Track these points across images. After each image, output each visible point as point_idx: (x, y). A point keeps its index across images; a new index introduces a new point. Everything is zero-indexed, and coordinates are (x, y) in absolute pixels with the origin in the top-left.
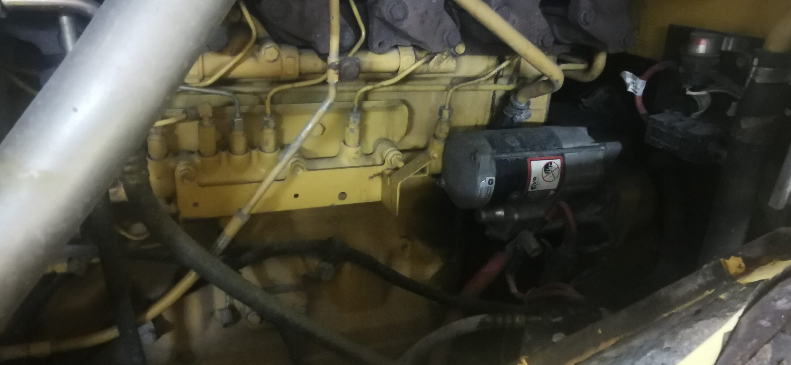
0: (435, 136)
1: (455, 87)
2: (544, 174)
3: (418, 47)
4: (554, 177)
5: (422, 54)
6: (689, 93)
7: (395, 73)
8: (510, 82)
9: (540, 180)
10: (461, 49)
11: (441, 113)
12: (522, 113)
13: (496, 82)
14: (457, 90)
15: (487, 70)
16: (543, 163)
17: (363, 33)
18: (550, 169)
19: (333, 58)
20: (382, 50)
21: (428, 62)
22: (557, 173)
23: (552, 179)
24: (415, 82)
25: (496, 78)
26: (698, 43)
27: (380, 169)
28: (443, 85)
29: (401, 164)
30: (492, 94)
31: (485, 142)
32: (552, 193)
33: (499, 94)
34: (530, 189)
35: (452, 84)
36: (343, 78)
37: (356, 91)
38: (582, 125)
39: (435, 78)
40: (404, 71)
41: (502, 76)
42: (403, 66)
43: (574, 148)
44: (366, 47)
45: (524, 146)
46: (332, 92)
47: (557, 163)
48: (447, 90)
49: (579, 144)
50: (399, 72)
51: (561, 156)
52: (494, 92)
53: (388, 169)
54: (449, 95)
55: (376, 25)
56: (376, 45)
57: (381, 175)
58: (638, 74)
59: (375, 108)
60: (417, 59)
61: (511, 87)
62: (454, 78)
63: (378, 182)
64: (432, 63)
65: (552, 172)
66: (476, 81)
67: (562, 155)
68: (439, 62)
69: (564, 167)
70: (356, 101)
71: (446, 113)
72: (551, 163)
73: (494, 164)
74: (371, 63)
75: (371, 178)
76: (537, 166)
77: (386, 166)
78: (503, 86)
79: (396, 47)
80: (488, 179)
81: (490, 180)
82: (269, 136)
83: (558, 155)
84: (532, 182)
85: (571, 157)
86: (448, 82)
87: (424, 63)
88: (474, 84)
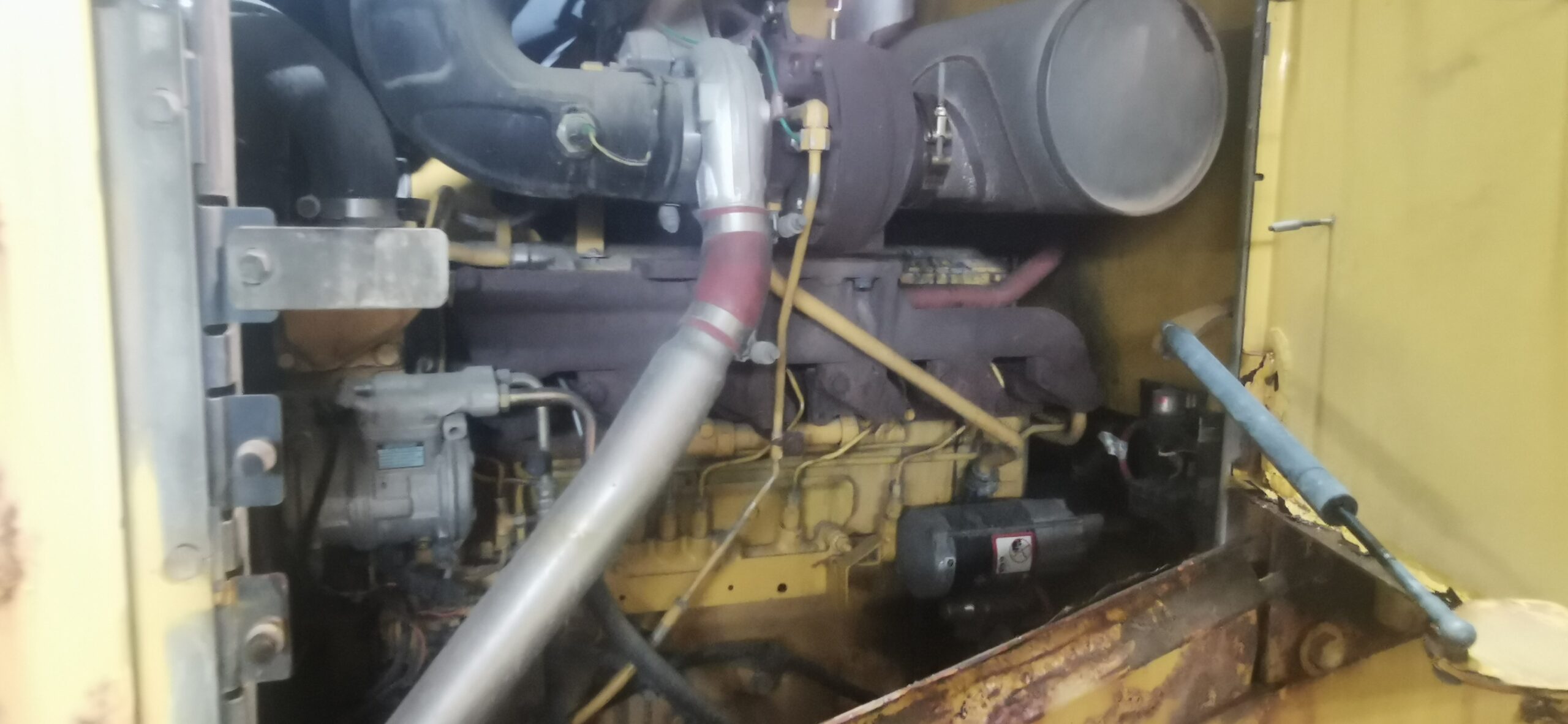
0: (886, 517)
1: (905, 459)
2: (1013, 553)
3: (860, 417)
4: (1025, 557)
5: (867, 424)
6: (1161, 454)
7: (837, 446)
8: (973, 449)
9: (1009, 561)
10: (911, 415)
11: (891, 489)
12: (986, 486)
13: (956, 451)
14: (908, 462)
15: (945, 436)
16: (1010, 540)
17: (802, 406)
18: (1019, 547)
19: (777, 434)
20: (823, 421)
21: (873, 432)
22: (1028, 551)
23: (1023, 558)
24: (860, 455)
25: (956, 445)
26: (1160, 401)
27: (823, 556)
28: (891, 456)
29: (848, 548)
30: (952, 464)
31: (942, 520)
32: (1025, 576)
33: (961, 465)
34: (997, 571)
35: (903, 455)
36: (787, 452)
37: (794, 468)
38: (1058, 497)
39: (881, 449)
40: (846, 444)
41: (962, 444)
42: (845, 438)
43: (1047, 523)
44: (805, 419)
45: (987, 523)
46: (776, 469)
47: (1026, 540)
48: (897, 462)
49: (1052, 518)
50: (842, 445)
51: (1031, 532)
52: (955, 462)
53: (833, 555)
54: (900, 469)
55: (815, 395)
56: (816, 416)
57: (826, 563)
58: (1117, 434)
59: (816, 486)
60: (861, 430)
61: (973, 456)
62: (903, 448)
63: (822, 571)
64: (878, 433)
65: (1022, 550)
66: (930, 451)
67: (1033, 531)
68: (886, 432)
69: (1036, 546)
70: (795, 479)
71: (897, 489)
72: (1019, 540)
73: (952, 543)
74: (810, 436)
75: (815, 566)
76: (1003, 544)
77: (831, 552)
78: (964, 455)
79: (838, 417)
80: (947, 559)
81: (950, 560)
82: (701, 519)
83: (1028, 531)
84: (999, 563)
85: (1044, 533)
86: (898, 452)
87: (869, 434)
88: (927, 454)
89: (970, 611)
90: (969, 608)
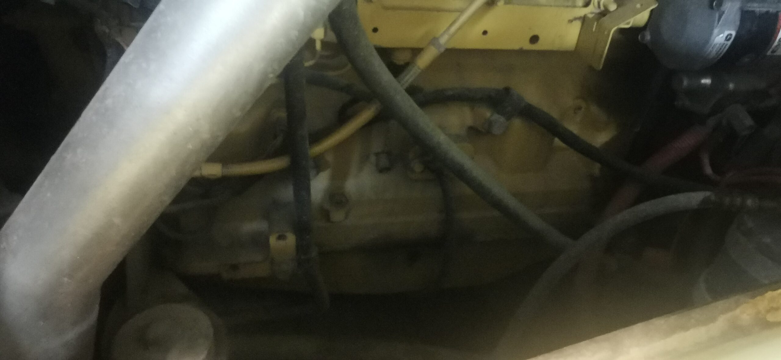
27: (581, 12)
34: (769, 53)
63: (577, 25)
73: (739, 15)
75: (571, 21)
77: (591, 8)
81: (728, 35)
84: (776, 44)
89: (705, 85)
90: (706, 81)
